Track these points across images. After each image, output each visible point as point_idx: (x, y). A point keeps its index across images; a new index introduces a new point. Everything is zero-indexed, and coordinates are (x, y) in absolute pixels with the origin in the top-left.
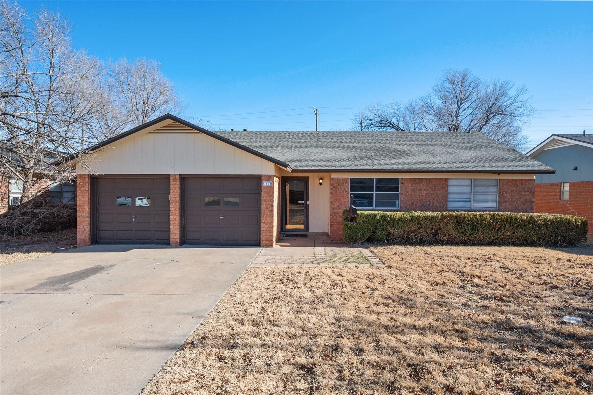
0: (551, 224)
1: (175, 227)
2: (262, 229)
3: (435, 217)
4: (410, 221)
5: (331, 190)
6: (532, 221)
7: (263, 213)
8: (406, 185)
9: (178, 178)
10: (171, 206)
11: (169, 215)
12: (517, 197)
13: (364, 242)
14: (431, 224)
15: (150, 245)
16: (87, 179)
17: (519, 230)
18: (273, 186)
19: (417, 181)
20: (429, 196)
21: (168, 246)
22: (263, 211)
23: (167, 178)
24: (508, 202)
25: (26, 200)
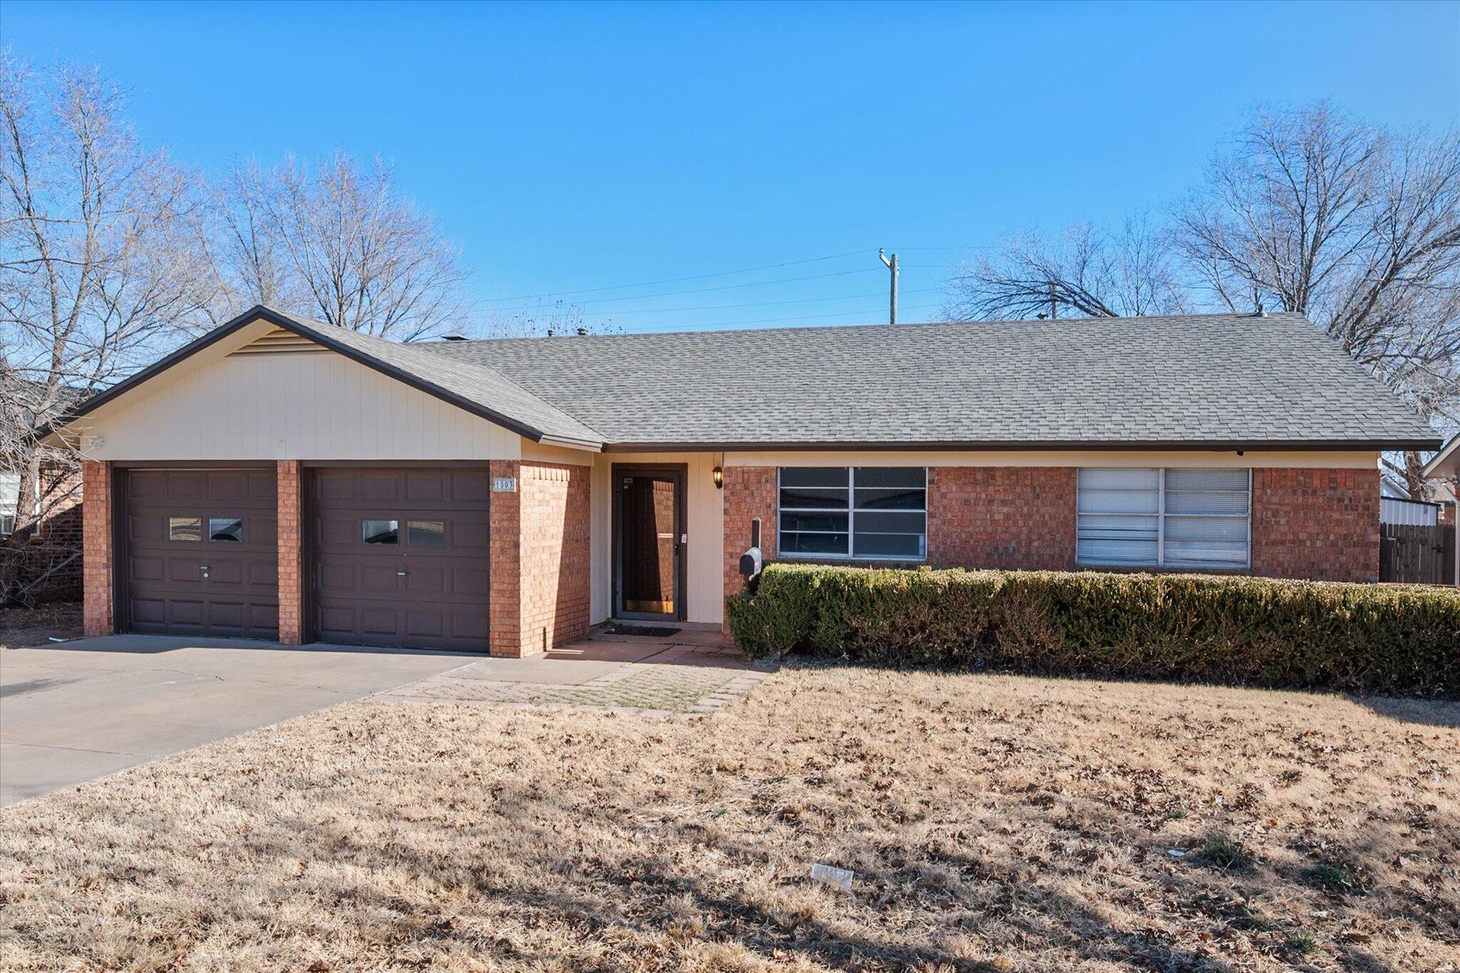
0: (1382, 619)
1: (289, 596)
2: (492, 607)
3: (987, 587)
4: (908, 596)
5: (725, 501)
6: (1313, 608)
7: (493, 566)
8: (943, 489)
9: (294, 471)
10: (280, 542)
11: (275, 564)
12: (1314, 529)
13: (786, 654)
14: (974, 607)
15: (239, 641)
16: (103, 472)
17: (1263, 635)
18: (519, 490)
19: (979, 476)
20: (1015, 523)
21: (274, 645)
22: (493, 559)
23: (269, 469)
24: (1283, 543)
25: (24, 523)
